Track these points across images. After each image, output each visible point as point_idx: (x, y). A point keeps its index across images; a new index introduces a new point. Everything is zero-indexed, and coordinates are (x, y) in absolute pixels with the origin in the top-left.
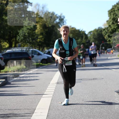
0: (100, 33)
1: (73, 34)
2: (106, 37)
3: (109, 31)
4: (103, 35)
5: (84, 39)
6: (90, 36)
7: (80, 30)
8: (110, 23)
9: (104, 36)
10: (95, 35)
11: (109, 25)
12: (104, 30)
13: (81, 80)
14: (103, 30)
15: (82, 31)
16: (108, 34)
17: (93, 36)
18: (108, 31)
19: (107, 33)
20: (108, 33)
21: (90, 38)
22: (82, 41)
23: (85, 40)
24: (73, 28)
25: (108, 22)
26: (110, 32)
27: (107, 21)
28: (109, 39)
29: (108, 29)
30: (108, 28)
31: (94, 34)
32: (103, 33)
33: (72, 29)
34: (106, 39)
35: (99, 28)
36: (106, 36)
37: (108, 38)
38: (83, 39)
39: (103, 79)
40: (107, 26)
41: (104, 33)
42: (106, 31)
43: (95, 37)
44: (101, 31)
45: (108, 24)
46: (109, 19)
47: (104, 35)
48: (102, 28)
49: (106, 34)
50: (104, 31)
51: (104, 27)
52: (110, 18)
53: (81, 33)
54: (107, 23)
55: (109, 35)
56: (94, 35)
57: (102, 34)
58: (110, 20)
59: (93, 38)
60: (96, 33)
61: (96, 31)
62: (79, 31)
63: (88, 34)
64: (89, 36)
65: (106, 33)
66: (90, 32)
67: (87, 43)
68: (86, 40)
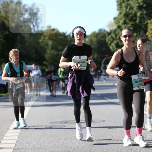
0: (102, 39)
1: (54, 40)
2: (113, 47)
4: (107, 44)
7: (66, 33)
8: (119, 22)
9: (109, 45)
10: (93, 43)
11: (118, 25)
12: (109, 34)
13: (66, 122)
14: (107, 35)
16: (115, 42)
18: (116, 36)
20: (116, 39)
24: (53, 30)
25: (117, 20)
27: (115, 19)
29: (117, 32)
30: (115, 30)
31: (91, 41)
32: (107, 40)
33: (52, 32)
34: (112, 50)
35: (100, 30)
36: (113, 44)
37: (115, 49)
39: (104, 121)
40: (115, 27)
41: (110, 40)
42: (114, 36)
44: (104, 36)
45: (117, 23)
46: (119, 15)
47: (109, 42)
48: (105, 30)
49: (112, 42)
51: (109, 29)
52: (120, 13)
53: (69, 39)
54: (114, 22)
55: (118, 43)
56: (91, 43)
57: (105, 41)
58: (120, 17)
60: (94, 40)
61: (95, 35)
62: (64, 34)
65: (112, 40)
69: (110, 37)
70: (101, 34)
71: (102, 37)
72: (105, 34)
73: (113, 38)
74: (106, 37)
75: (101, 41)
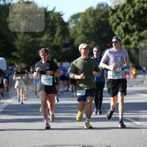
0: (103, 19)
2: (119, 31)
3: (127, 17)
5: (59, 36)
6: (74, 27)
9: (113, 29)
10: (89, 25)
12: (114, 11)
14: (111, 12)
15: (52, 12)
16: (123, 24)
17: (84, 27)
18: (125, 15)
19: (121, 21)
20: (124, 20)
21: (76, 32)
22: (52, 41)
23: (61, 37)
26: (130, 17)
28: (127, 36)
31: (86, 22)
32: (111, 20)
35: (100, 5)
37: (124, 35)
38: (56, 36)
41: (115, 21)
43: (88, 31)
44: (106, 15)
47: (114, 24)
49: (118, 24)
50: (112, 14)
53: (52, 17)
55: (127, 25)
56: (86, 25)
57: (108, 22)
59: (83, 32)
60: (91, 20)
61: (92, 13)
63: (70, 21)
64: (72, 26)
65: (118, 21)
66: (75, 17)
67: (66, 46)
68: (64, 38)
69: (115, 16)
70: (102, 11)
71: (103, 16)
72: (109, 12)
73: (120, 19)
74: (109, 16)
75: (101, 22)
